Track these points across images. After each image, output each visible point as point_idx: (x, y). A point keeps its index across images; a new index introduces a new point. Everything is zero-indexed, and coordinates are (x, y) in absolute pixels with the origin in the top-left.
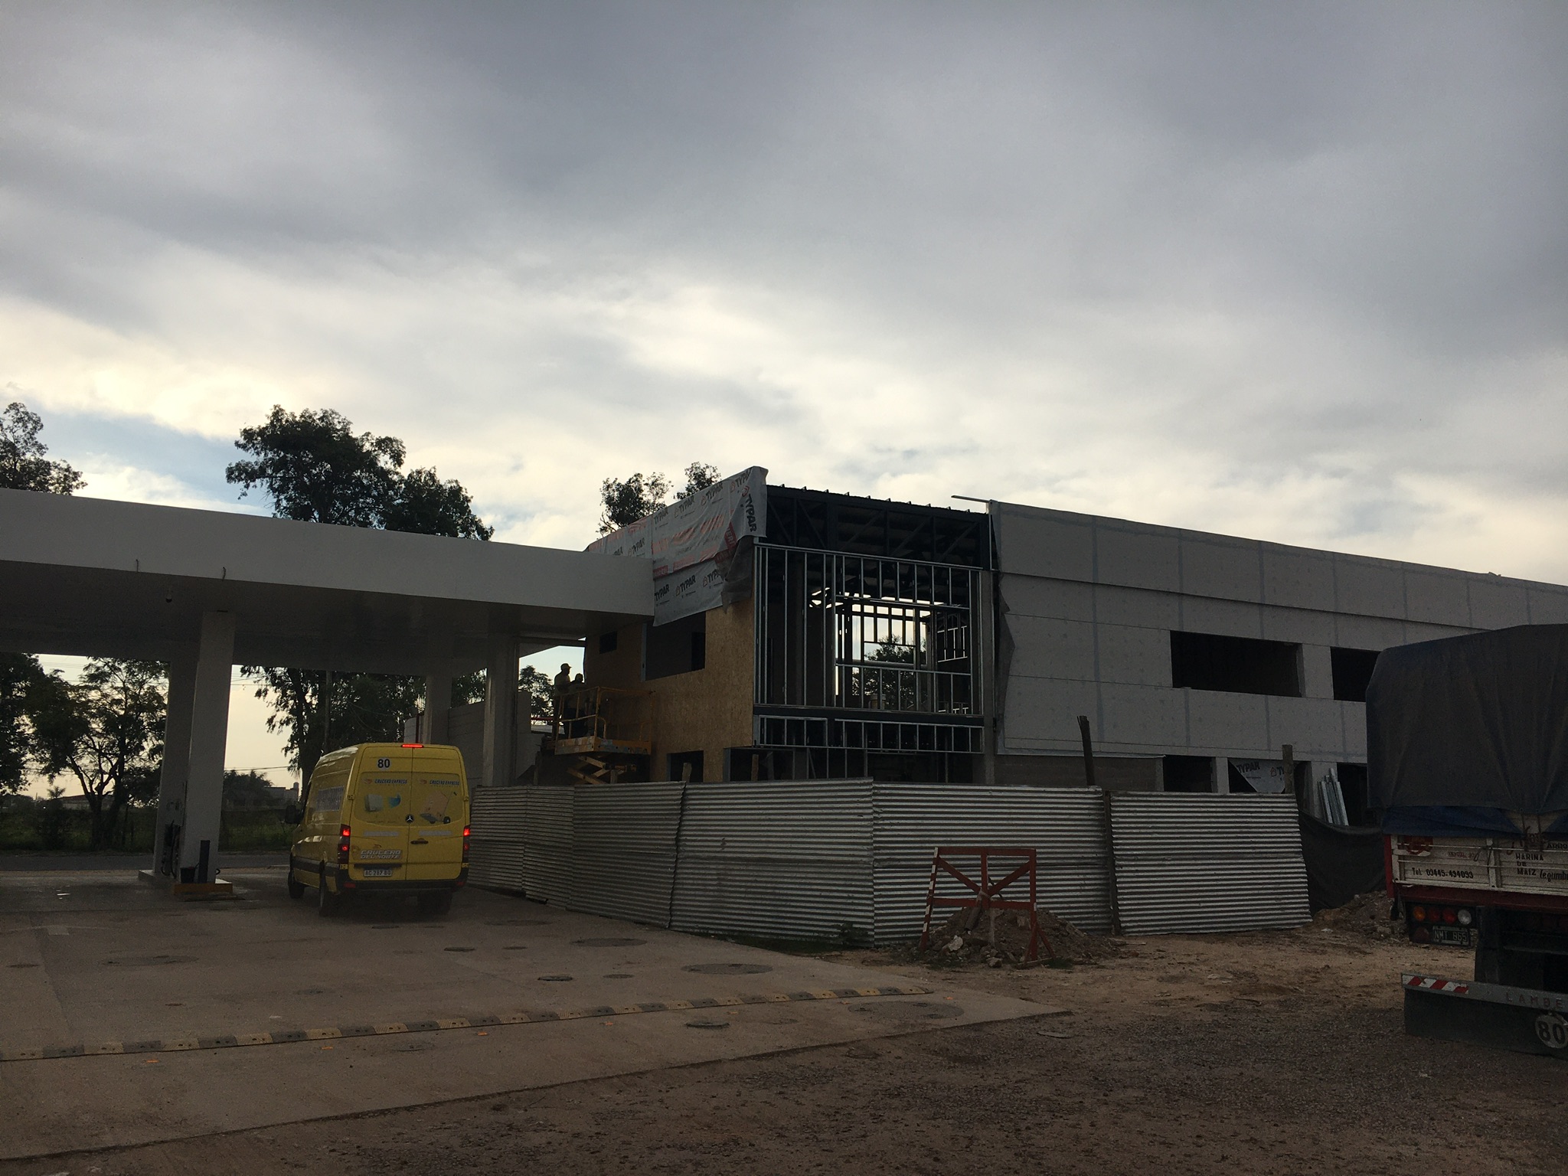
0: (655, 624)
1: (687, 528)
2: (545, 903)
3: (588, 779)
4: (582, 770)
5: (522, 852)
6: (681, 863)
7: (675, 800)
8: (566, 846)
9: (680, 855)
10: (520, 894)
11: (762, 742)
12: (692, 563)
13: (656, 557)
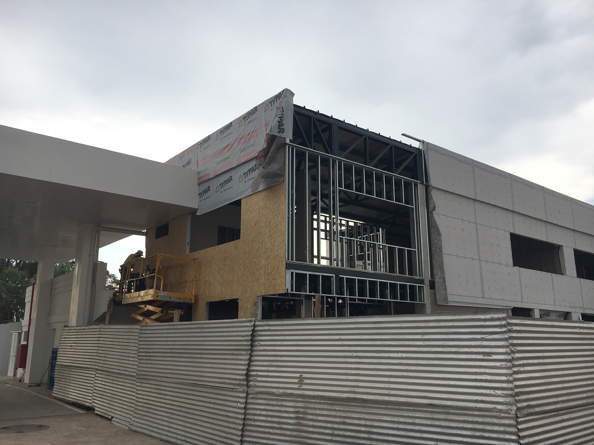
0: (198, 214)
1: (225, 145)
2: (110, 420)
3: (147, 321)
4: (142, 315)
5: (94, 376)
6: (253, 398)
7: (243, 336)
8: (131, 374)
9: (250, 391)
10: (90, 409)
11: (292, 290)
12: (231, 167)
13: (200, 169)
